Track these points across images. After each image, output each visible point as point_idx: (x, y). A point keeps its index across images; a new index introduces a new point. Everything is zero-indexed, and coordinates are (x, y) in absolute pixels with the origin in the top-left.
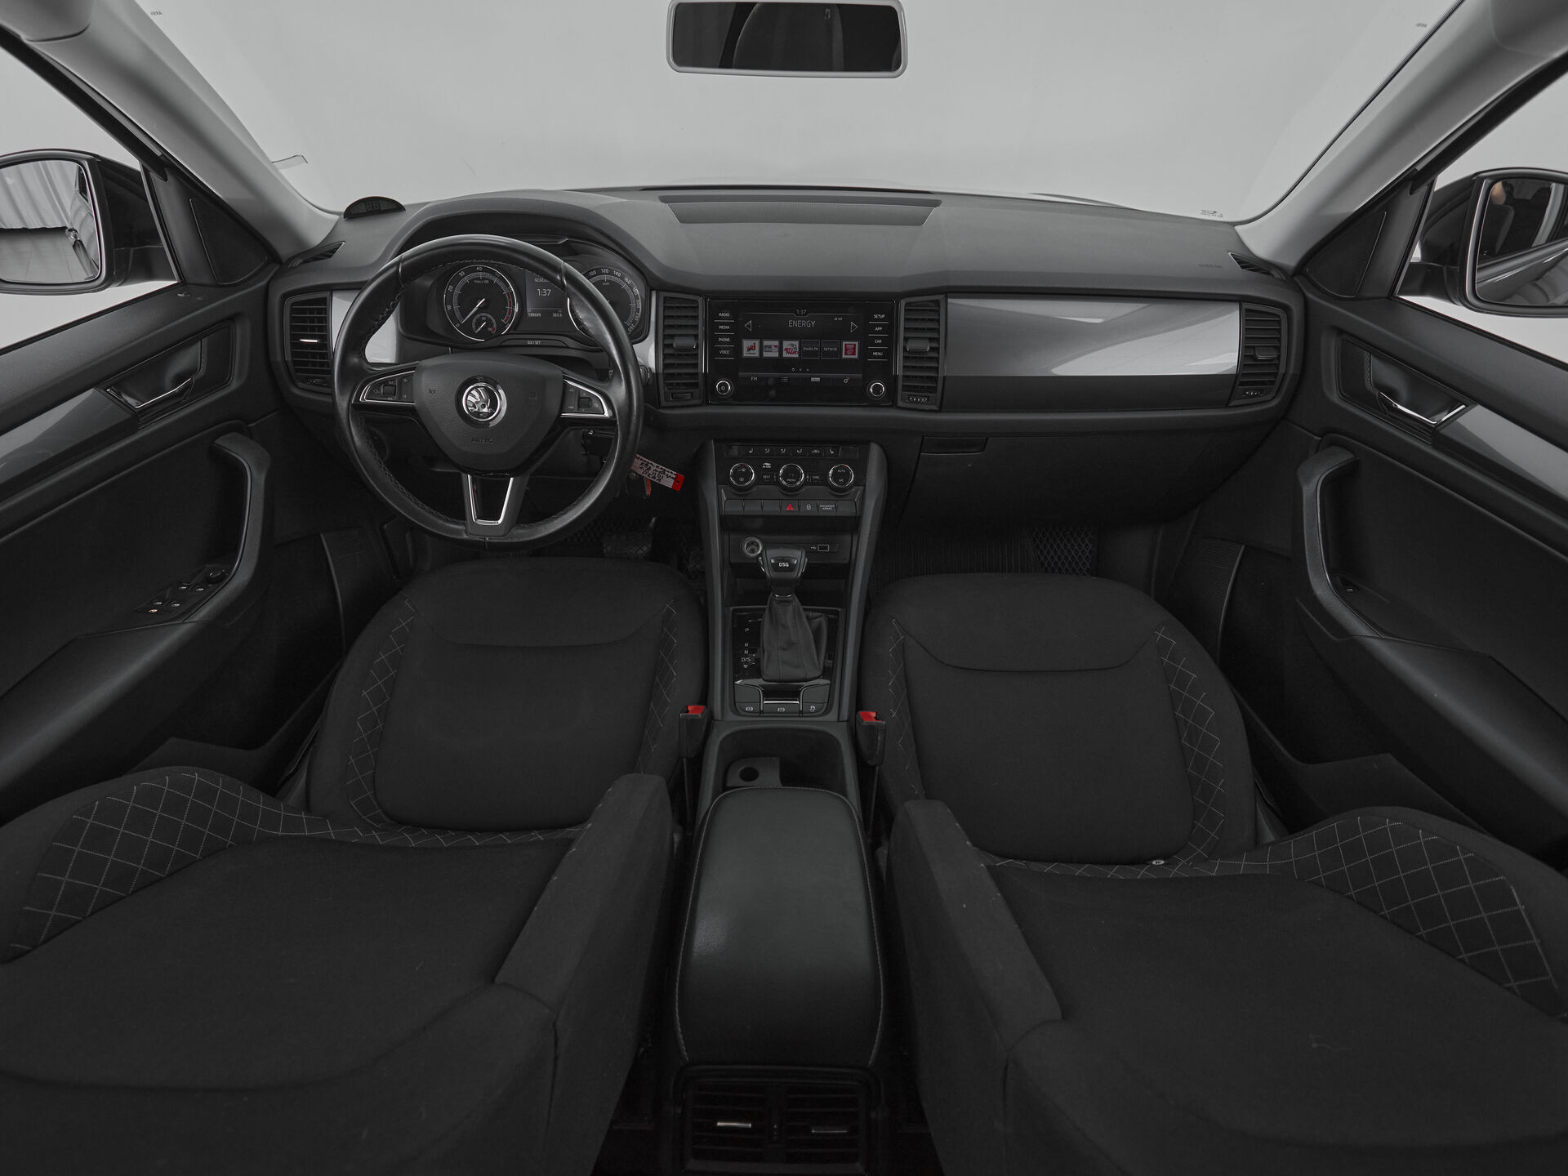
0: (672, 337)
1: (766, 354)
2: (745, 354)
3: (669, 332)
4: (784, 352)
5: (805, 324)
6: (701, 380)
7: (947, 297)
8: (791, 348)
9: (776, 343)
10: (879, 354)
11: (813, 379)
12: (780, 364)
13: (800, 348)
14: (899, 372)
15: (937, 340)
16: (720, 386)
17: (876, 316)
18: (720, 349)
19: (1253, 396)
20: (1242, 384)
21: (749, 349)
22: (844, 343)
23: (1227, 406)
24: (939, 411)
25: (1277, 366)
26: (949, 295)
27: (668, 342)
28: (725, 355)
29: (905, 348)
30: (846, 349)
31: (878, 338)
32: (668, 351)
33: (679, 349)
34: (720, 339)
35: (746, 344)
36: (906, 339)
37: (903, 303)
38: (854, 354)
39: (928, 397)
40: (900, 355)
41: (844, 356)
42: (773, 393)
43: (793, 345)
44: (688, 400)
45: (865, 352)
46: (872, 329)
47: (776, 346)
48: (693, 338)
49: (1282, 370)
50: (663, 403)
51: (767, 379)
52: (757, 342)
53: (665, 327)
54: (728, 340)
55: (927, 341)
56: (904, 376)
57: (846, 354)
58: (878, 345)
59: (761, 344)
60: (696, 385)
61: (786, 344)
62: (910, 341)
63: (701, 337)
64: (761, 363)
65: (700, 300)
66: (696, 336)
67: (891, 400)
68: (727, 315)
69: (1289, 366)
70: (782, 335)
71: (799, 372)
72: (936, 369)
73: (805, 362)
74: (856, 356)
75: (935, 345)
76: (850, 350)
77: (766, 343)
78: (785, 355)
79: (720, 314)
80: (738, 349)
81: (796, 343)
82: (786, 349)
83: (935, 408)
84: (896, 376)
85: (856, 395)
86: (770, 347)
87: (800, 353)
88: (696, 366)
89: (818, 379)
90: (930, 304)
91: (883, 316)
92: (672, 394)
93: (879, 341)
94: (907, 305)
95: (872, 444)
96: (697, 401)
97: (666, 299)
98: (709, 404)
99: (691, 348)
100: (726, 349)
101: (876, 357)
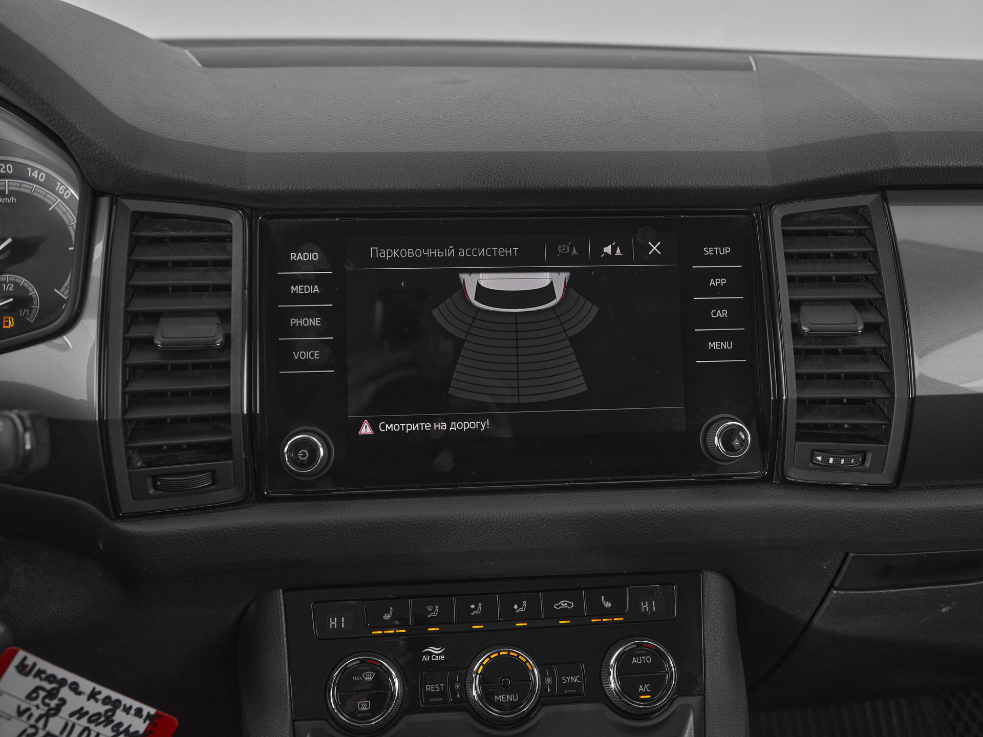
0: (154, 317)
3: (142, 305)
6: (237, 435)
7: (885, 200)
10: (725, 345)
14: (789, 391)
15: (878, 305)
16: (296, 447)
17: (708, 251)
18: (294, 347)
24: (897, 485)
26: (889, 194)
27: (139, 332)
28: (306, 364)
29: (796, 329)
31: (719, 305)
32: (139, 358)
33: (170, 351)
34: (294, 321)
36: (795, 306)
37: (777, 214)
39: (866, 453)
40: (787, 346)
44: (203, 491)
45: (686, 343)
48: (217, 320)
50: (128, 504)
53: (133, 292)
54: (315, 322)
55: (852, 308)
56: (800, 401)
58: (720, 322)
60: (225, 449)
62: (804, 309)
63: (236, 317)
65: (236, 219)
66: (224, 316)
67: (766, 465)
68: (314, 256)
72: (885, 380)
75: (874, 318)
79: (293, 256)
83: (885, 480)
84: (784, 401)
85: (677, 457)
88: (223, 395)
91: (727, 250)
92: (155, 478)
93: (723, 314)
94: (786, 220)
95: (705, 573)
96: (231, 494)
97: (138, 218)
98: (262, 500)
99: (209, 348)
100: (308, 346)
101: (716, 354)
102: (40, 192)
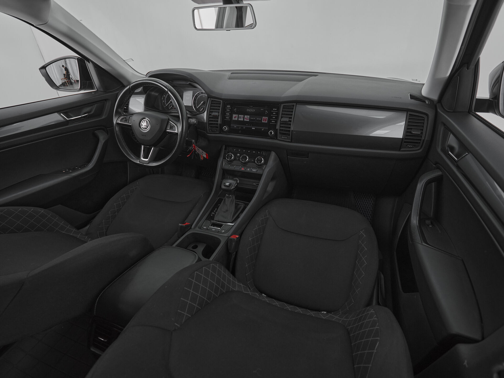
0: (212, 112)
1: (239, 119)
2: (233, 119)
3: (211, 110)
4: (245, 119)
5: (252, 110)
6: (218, 126)
7: (296, 104)
8: (247, 118)
9: (243, 116)
10: (274, 122)
11: (253, 128)
12: (243, 123)
13: (250, 118)
15: (291, 118)
16: (225, 128)
17: (274, 109)
18: (226, 117)
19: (411, 147)
20: (405, 142)
21: (235, 118)
22: (263, 117)
23: (400, 150)
24: (291, 142)
25: (421, 136)
28: (227, 119)
29: (281, 120)
30: (264, 119)
31: (274, 116)
32: (210, 116)
33: (213, 116)
34: (226, 114)
35: (234, 116)
36: (282, 117)
37: (282, 105)
38: (266, 121)
39: (287, 137)
40: (279, 122)
41: (263, 122)
42: (240, 131)
43: (247, 117)
44: (215, 131)
45: (269, 121)
46: (272, 113)
47: (242, 117)
48: (218, 113)
49: (423, 138)
50: (208, 132)
51: (239, 127)
52: (237, 115)
54: (229, 114)
55: (288, 118)
56: (280, 130)
57: (263, 121)
58: (274, 119)
59: (238, 116)
60: (217, 127)
61: (246, 116)
63: (220, 113)
64: (238, 122)
65: (221, 101)
67: (275, 137)
68: (229, 106)
69: (426, 137)
70: (245, 113)
71: (251, 126)
72: (290, 128)
73: (251, 123)
74: (267, 122)
75: (290, 120)
76: (265, 120)
77: (240, 116)
78: (245, 120)
79: (227, 106)
80: (231, 117)
81: (249, 116)
82: (246, 118)
83: (290, 141)
84: (277, 129)
85: (264, 135)
86: (241, 117)
87: (249, 120)
88: (218, 121)
89: (254, 128)
90: (292, 106)
91: (276, 109)
92: (211, 129)
93: (274, 117)
94: (284, 106)
95: (272, 151)
96: (218, 132)
97: (212, 101)
98: (221, 133)
99: (216, 116)
100: (228, 117)
101: (273, 123)
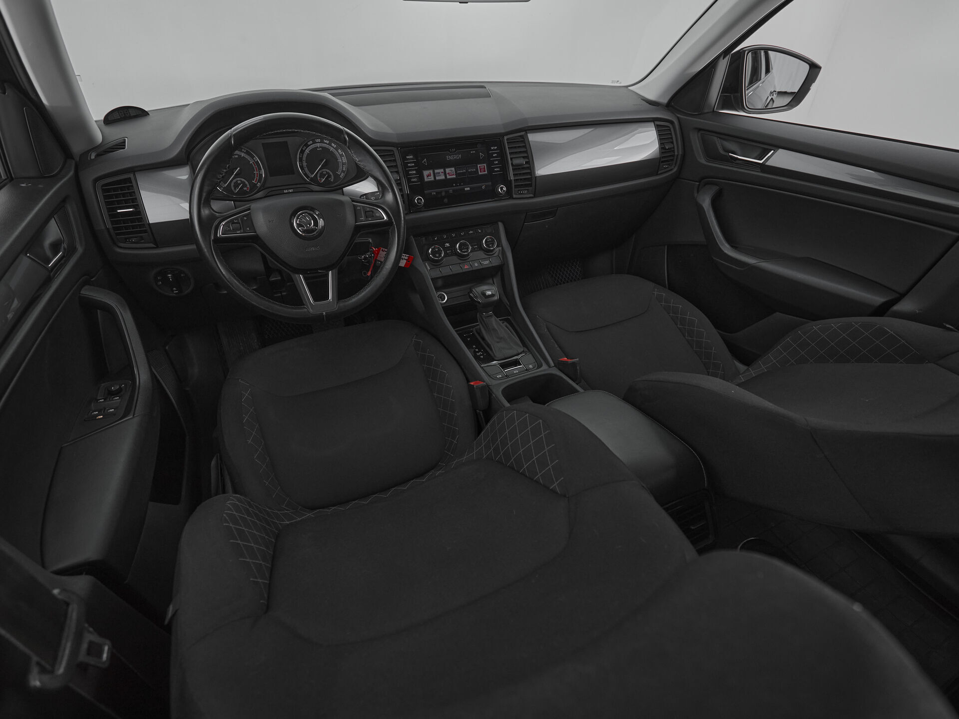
1: (437, 178)
2: (426, 179)
4: (448, 175)
5: (456, 157)
6: (406, 198)
7: (526, 133)
8: (451, 173)
9: (442, 170)
10: (498, 169)
11: (466, 189)
12: (446, 183)
13: (456, 172)
14: (512, 178)
15: (527, 157)
16: (418, 200)
17: (492, 148)
18: (411, 178)
19: (667, 167)
20: (662, 162)
21: (428, 176)
22: (478, 166)
23: (657, 174)
24: (534, 196)
25: (674, 151)
26: (527, 131)
28: (416, 182)
29: (512, 164)
30: (480, 169)
31: (496, 160)
34: (410, 172)
35: (426, 173)
36: (511, 159)
37: (505, 138)
38: (485, 171)
39: (528, 190)
40: (511, 168)
41: (480, 173)
42: (446, 200)
43: (451, 170)
45: (490, 170)
46: (491, 156)
47: (442, 172)
49: (676, 153)
51: (441, 192)
52: (431, 171)
54: (414, 172)
55: (522, 158)
56: (514, 180)
57: (481, 172)
58: (496, 164)
59: (434, 172)
61: (448, 170)
62: (513, 159)
63: (401, 172)
64: (436, 184)
65: (395, 149)
66: (397, 172)
67: (509, 194)
68: (411, 157)
69: (678, 152)
70: (445, 165)
71: (458, 186)
72: (530, 174)
73: (460, 179)
74: (486, 172)
75: (527, 160)
76: (482, 169)
77: (436, 171)
78: (448, 177)
79: (407, 157)
80: (421, 177)
81: (453, 169)
82: (448, 173)
83: (532, 195)
84: (511, 180)
85: (492, 194)
86: (439, 173)
87: (456, 174)
89: (469, 189)
90: (519, 138)
91: (496, 148)
93: (497, 162)
94: (507, 139)
95: (498, 222)
100: (414, 178)
101: (496, 171)
102: (327, 146)
